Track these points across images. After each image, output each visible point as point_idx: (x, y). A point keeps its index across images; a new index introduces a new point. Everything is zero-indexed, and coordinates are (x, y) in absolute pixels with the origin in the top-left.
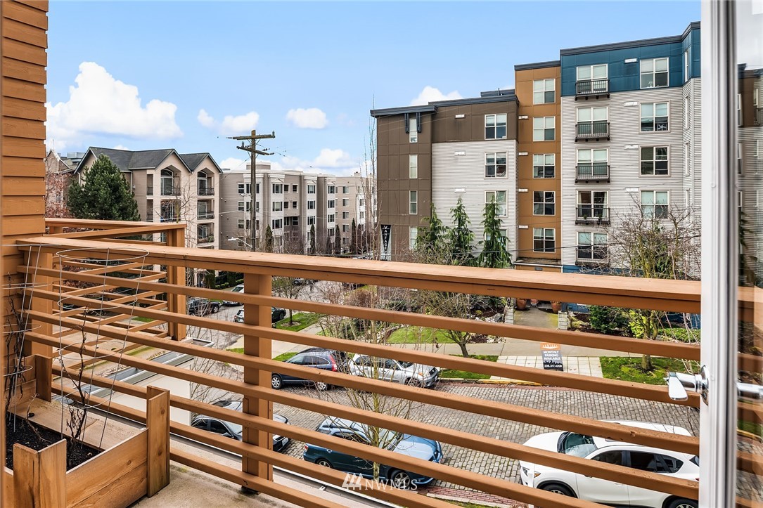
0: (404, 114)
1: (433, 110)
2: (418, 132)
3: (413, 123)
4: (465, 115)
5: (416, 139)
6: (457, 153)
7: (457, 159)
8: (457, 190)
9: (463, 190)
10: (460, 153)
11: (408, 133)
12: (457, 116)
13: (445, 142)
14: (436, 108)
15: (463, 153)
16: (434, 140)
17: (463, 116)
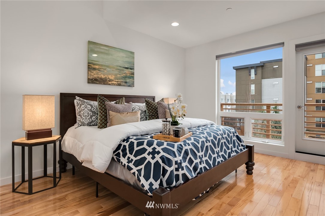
0: (248, 67)
1: (263, 65)
2: (255, 75)
3: (253, 71)
4: (279, 66)
5: (254, 78)
6: (274, 83)
7: (274, 86)
8: (274, 99)
9: (277, 99)
10: (276, 83)
11: (250, 75)
12: (274, 67)
13: (268, 78)
14: (264, 64)
15: (277, 83)
16: (263, 78)
17: (277, 66)
